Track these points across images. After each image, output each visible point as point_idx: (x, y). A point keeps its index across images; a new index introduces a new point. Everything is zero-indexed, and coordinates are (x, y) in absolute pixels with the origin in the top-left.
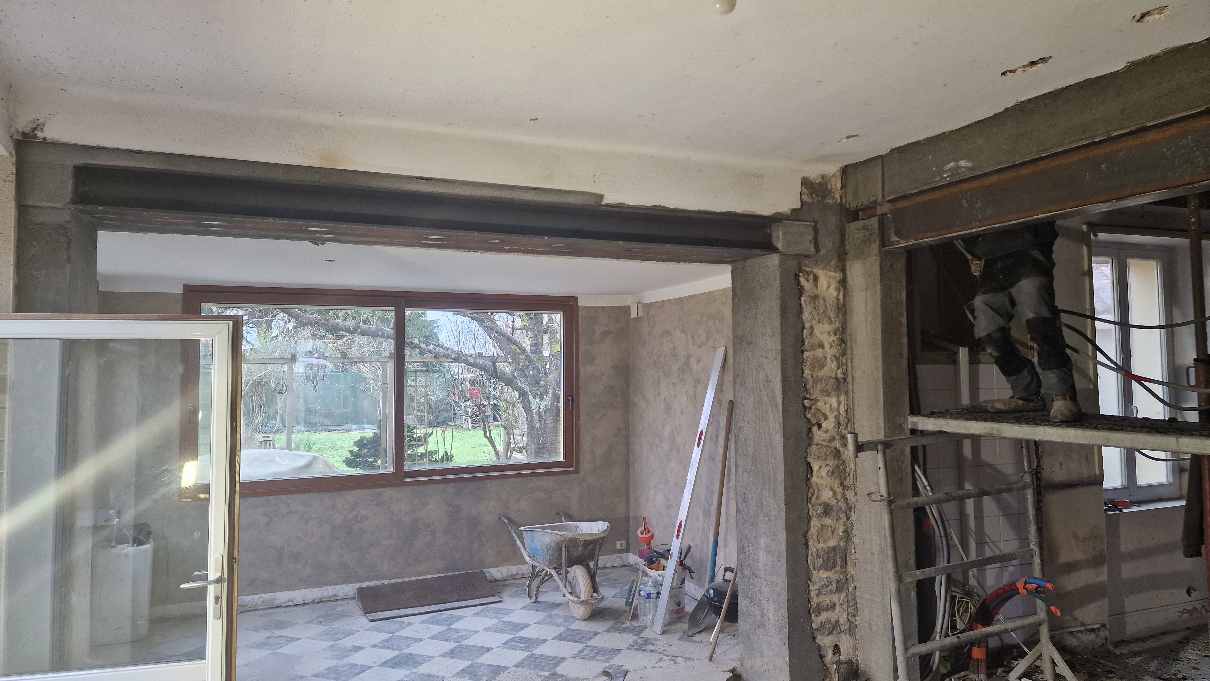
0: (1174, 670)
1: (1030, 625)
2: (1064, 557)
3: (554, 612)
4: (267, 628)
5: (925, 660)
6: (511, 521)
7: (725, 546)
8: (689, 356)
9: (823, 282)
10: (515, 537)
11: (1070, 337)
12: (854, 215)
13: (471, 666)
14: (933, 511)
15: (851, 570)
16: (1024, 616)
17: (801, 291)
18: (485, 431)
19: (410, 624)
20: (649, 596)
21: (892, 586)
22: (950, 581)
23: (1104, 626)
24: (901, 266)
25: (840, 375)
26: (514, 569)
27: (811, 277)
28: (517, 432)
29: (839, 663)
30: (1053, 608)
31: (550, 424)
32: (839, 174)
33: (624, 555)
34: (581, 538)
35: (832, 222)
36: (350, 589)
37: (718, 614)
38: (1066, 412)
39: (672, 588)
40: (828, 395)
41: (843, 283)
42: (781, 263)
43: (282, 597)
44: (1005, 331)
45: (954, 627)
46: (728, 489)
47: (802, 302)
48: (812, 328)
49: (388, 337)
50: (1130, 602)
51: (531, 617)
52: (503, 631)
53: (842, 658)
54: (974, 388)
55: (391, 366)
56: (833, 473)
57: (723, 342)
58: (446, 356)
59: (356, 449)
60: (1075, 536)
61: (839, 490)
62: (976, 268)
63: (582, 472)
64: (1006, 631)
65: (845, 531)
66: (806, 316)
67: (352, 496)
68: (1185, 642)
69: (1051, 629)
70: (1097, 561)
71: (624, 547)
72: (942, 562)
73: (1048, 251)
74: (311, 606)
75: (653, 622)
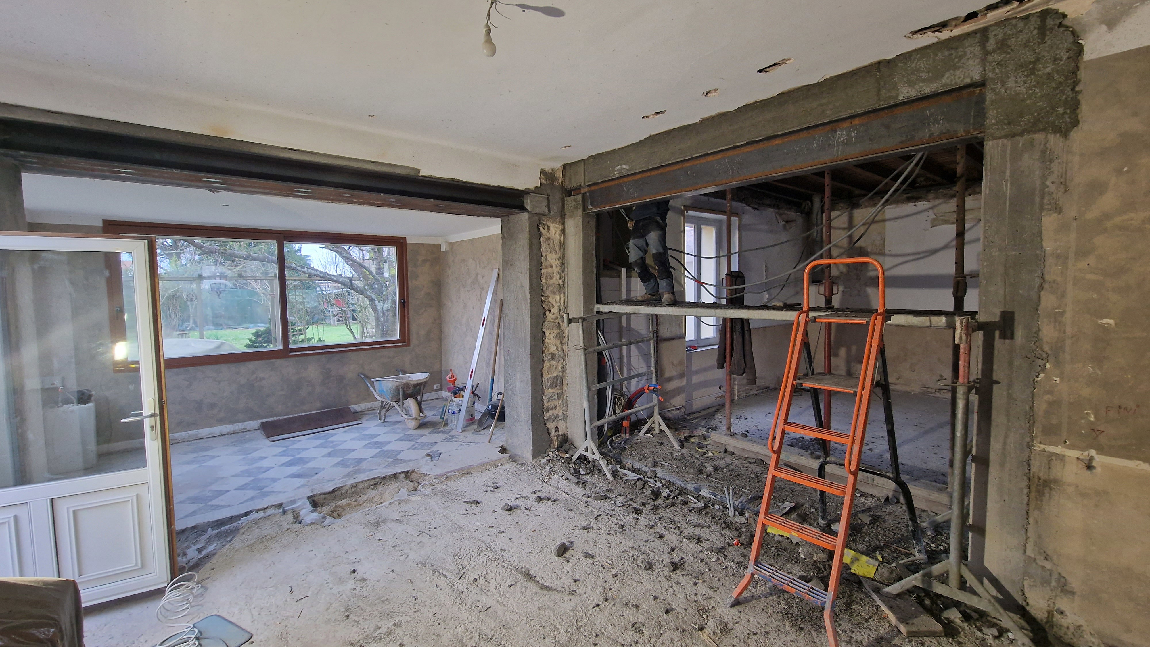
0: (712, 424)
1: (650, 407)
2: (667, 375)
3: (397, 426)
4: (194, 451)
5: (601, 428)
6: (366, 376)
7: (498, 381)
8: (477, 274)
9: (552, 230)
10: (369, 385)
11: (672, 262)
12: (569, 193)
13: (342, 460)
14: (606, 354)
15: (565, 388)
16: (648, 403)
17: (540, 235)
18: (347, 326)
19: (299, 441)
20: (454, 412)
21: (585, 393)
22: (614, 389)
23: (683, 406)
24: (593, 223)
25: (561, 283)
26: (369, 405)
27: (546, 227)
28: (369, 326)
29: (558, 436)
30: (660, 398)
31: (391, 318)
32: (561, 169)
33: (439, 392)
34: (412, 382)
35: (558, 196)
36: (256, 424)
37: (493, 418)
38: (669, 300)
39: (468, 407)
40: (555, 294)
41: (563, 231)
42: (529, 218)
43: (204, 432)
44: (643, 259)
45: (615, 413)
46: (500, 350)
47: (541, 241)
48: (546, 256)
49: (274, 262)
50: (695, 395)
51: (382, 430)
52: (362, 439)
53: (560, 433)
54: (629, 291)
55: (277, 283)
56: (557, 336)
57: (497, 265)
58: (317, 276)
59: (254, 338)
60: (672, 363)
61: (560, 346)
62: (631, 225)
63: (411, 346)
64: (639, 411)
65: (562, 367)
66: (543, 249)
67: (252, 365)
68: (717, 411)
69: (660, 409)
70: (682, 376)
71: (439, 387)
72: (610, 379)
73: (664, 218)
74: (226, 436)
75: (456, 426)
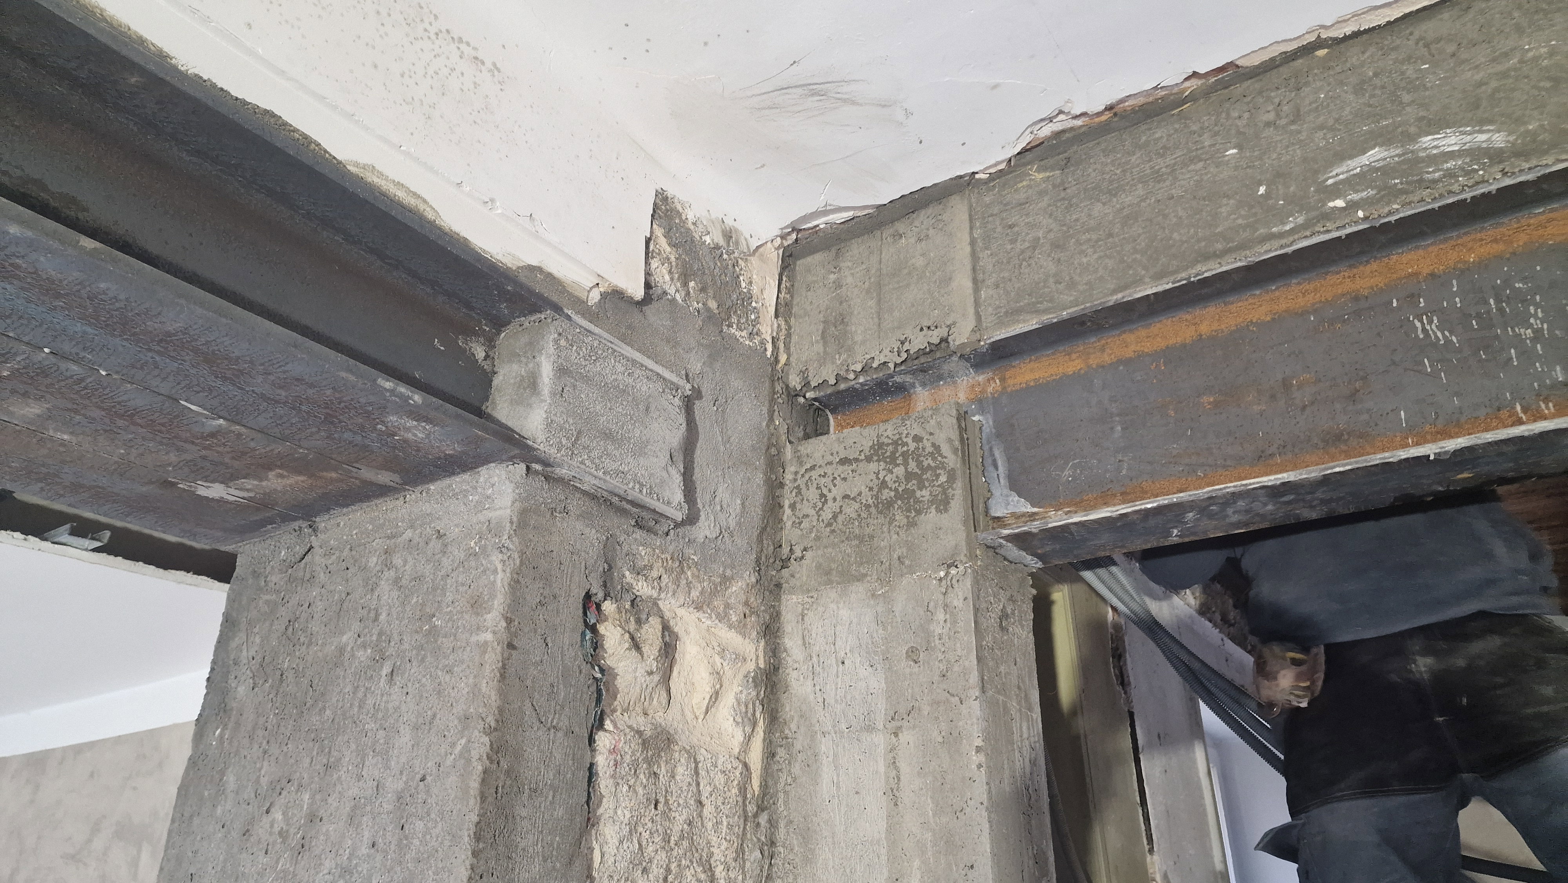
9: (695, 667)
17: (601, 696)
41: (770, 685)
47: (602, 761)
